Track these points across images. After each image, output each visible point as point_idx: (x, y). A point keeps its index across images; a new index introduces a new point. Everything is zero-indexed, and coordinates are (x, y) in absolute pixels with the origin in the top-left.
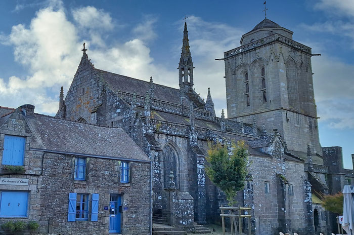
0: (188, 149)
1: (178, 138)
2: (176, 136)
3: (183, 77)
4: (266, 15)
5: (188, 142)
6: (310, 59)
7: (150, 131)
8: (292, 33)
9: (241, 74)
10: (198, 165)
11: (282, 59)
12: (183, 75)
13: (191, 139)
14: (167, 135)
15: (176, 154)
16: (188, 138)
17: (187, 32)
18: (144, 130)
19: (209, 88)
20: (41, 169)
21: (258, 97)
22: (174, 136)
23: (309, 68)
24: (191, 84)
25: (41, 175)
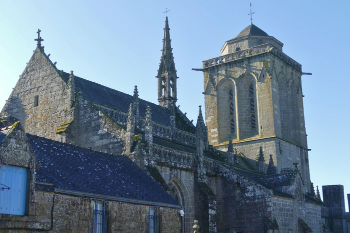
0: (195, 188)
1: (184, 173)
2: (181, 169)
3: (163, 89)
4: (251, 19)
5: (196, 178)
6: (300, 78)
7: (153, 162)
8: (282, 45)
9: (224, 90)
10: (210, 210)
11: (275, 75)
12: (164, 87)
13: (199, 175)
14: (171, 168)
15: (180, 195)
16: (196, 173)
17: (169, 29)
18: (145, 160)
19: (200, 106)
20: (49, 221)
21: (245, 121)
22: (179, 171)
23: (300, 88)
24: (174, 99)
25: (51, 228)
